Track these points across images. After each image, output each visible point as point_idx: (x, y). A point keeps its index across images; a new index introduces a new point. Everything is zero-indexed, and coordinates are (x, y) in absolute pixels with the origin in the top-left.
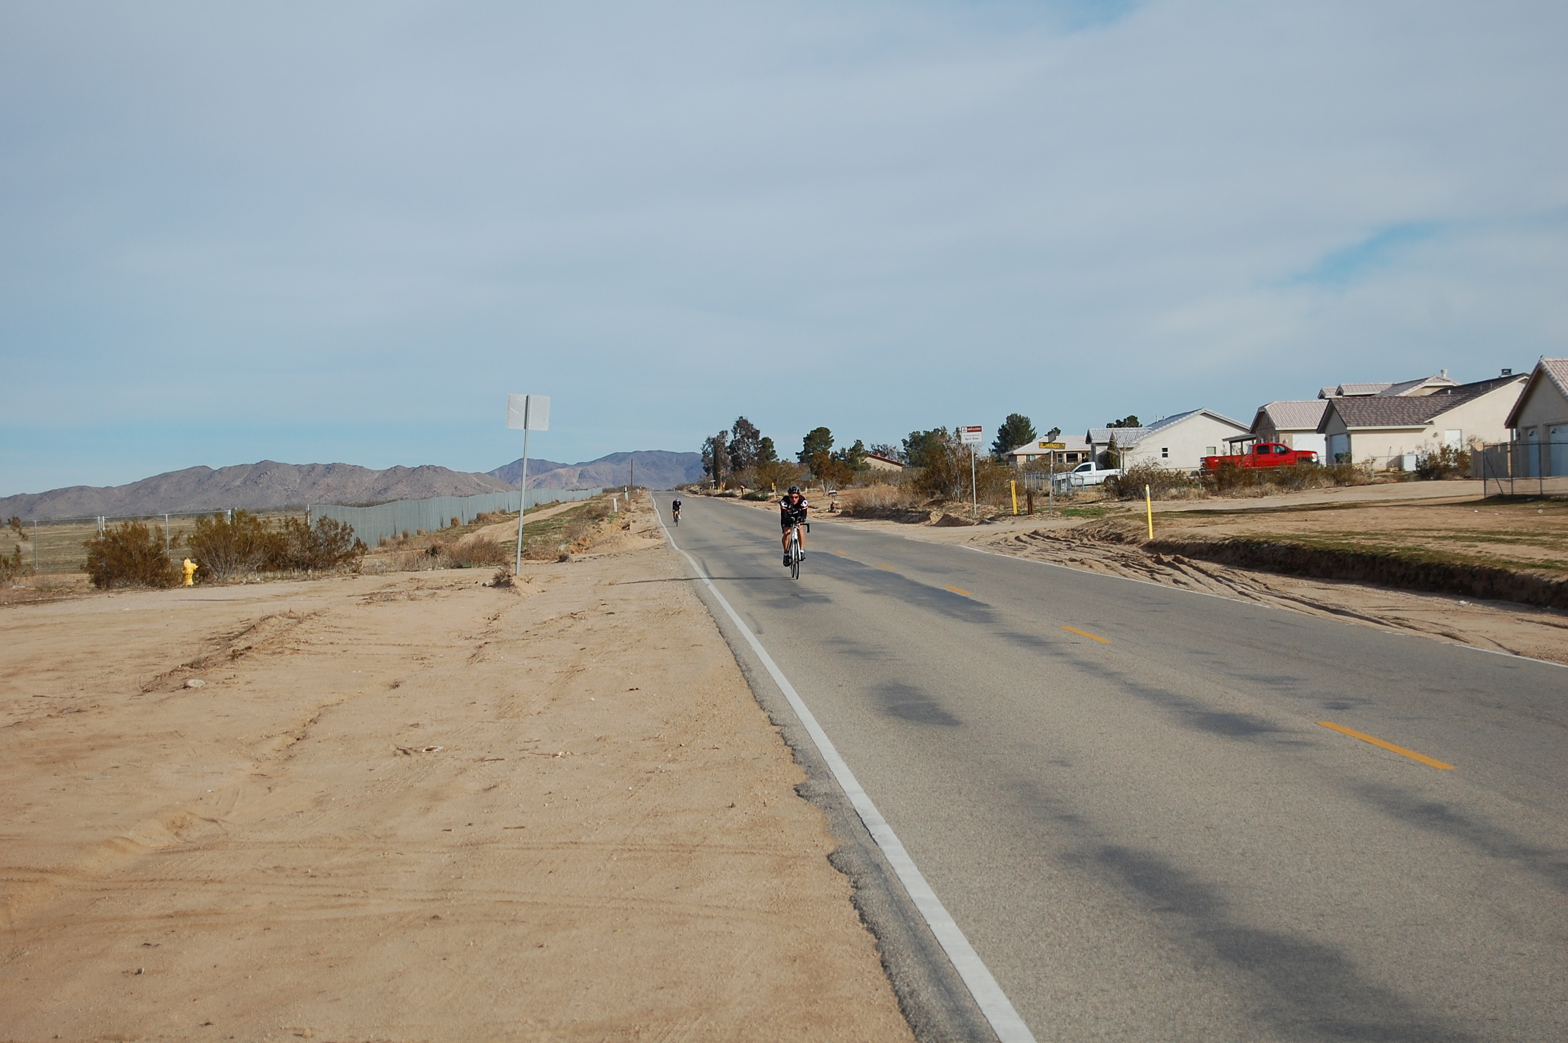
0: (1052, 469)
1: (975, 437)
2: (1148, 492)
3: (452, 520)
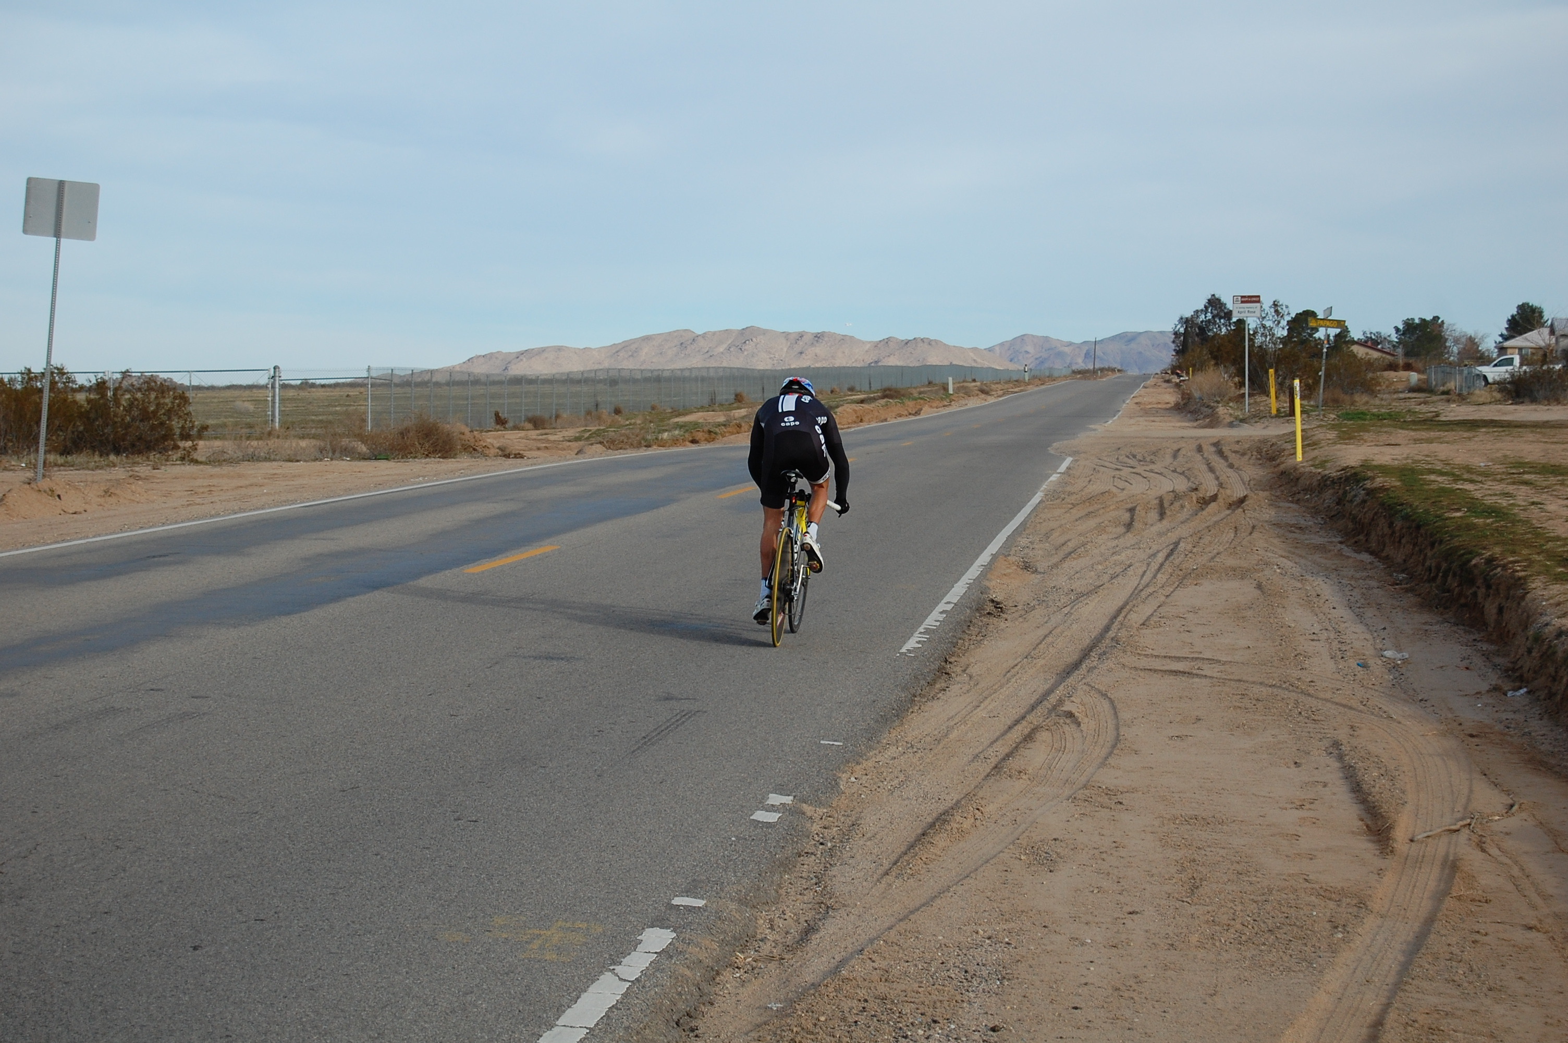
0: (1324, 355)
1: (1250, 310)
2: (1298, 389)
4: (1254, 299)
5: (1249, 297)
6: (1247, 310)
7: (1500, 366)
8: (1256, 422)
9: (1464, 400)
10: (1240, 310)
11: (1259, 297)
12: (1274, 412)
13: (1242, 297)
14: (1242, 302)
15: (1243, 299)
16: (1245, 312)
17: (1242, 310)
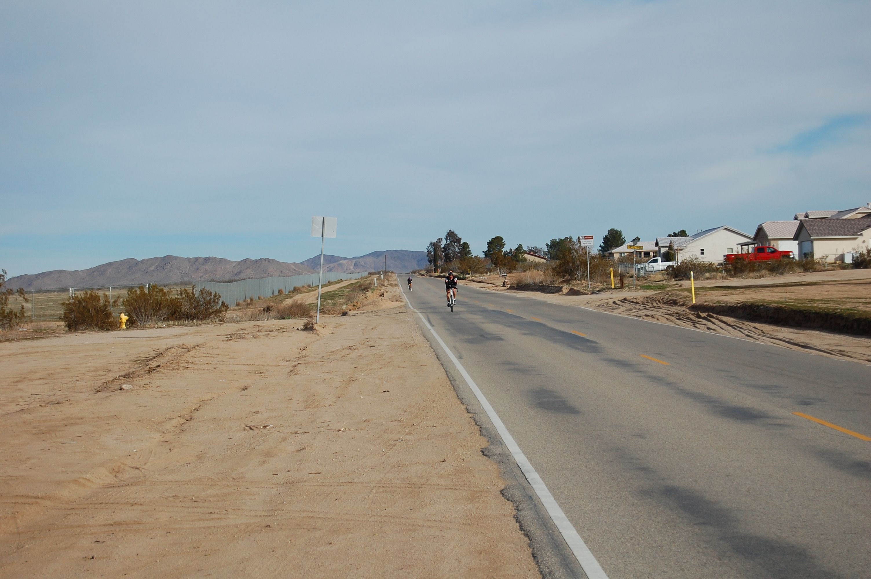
0: (635, 261)
1: (589, 242)
2: (692, 275)
3: (279, 291)
4: (590, 237)
5: (588, 237)
6: (587, 242)
11: (593, 236)
12: (613, 287)
13: (585, 237)
14: (585, 239)
16: (586, 243)
17: (585, 242)
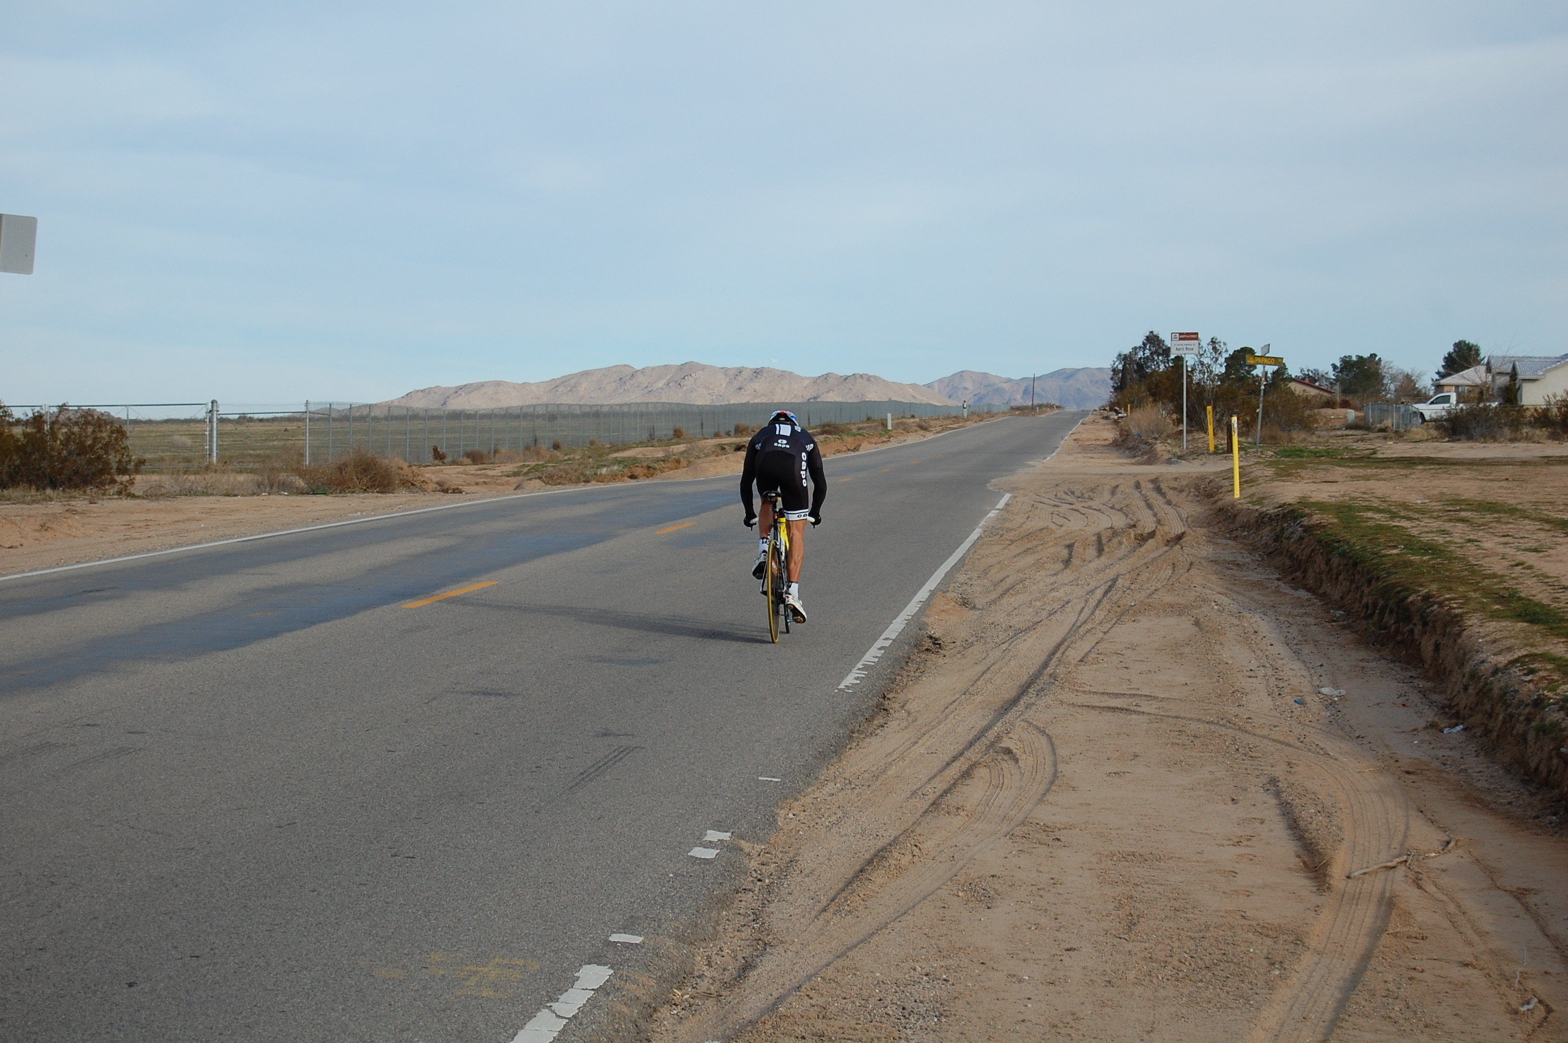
1: (1188, 347)
2: (1236, 426)
4: (1193, 336)
5: (1187, 334)
6: (1185, 347)
7: (1436, 403)
8: (1194, 459)
9: (1401, 437)
10: (1178, 347)
11: (1197, 334)
12: (1212, 449)
13: (1180, 334)
14: (1180, 339)
15: (1181, 337)
16: (1183, 349)
17: (1180, 347)
